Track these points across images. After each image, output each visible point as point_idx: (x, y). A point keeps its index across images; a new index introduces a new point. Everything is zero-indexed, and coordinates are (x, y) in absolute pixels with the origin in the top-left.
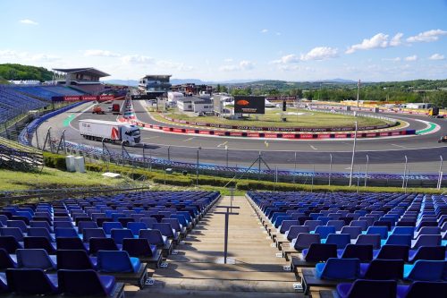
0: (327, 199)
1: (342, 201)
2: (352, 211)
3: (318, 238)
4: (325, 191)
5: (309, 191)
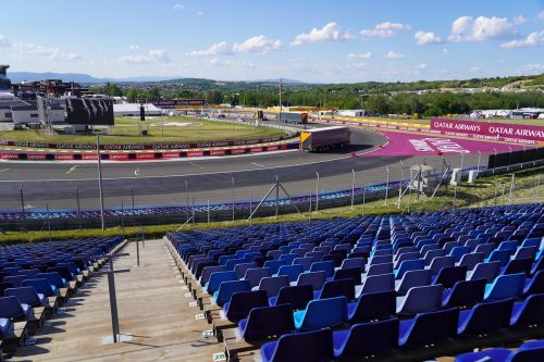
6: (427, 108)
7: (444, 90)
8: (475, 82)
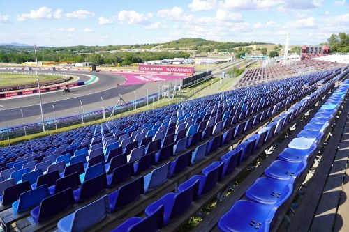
0: (25, 147)
1: (37, 146)
2: (45, 151)
3: (13, 181)
4: (23, 141)
5: (7, 145)
6: (123, 60)
7: (124, 50)
8: (138, 46)
